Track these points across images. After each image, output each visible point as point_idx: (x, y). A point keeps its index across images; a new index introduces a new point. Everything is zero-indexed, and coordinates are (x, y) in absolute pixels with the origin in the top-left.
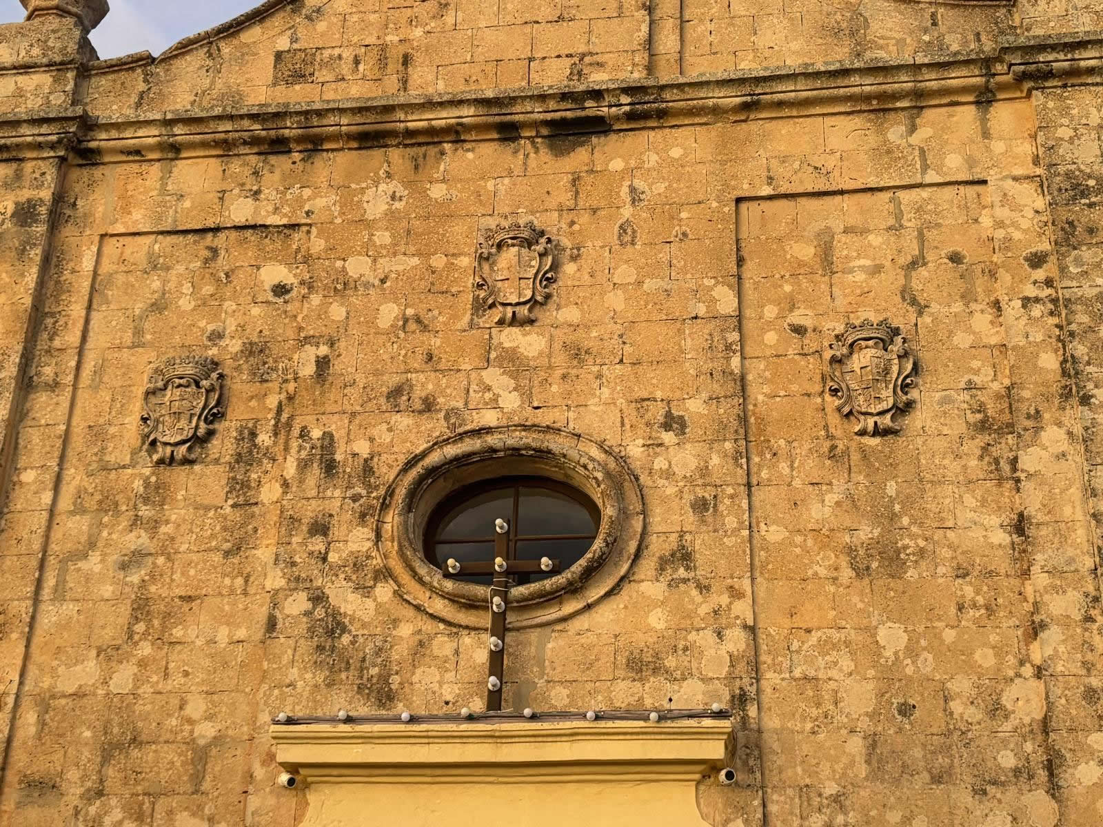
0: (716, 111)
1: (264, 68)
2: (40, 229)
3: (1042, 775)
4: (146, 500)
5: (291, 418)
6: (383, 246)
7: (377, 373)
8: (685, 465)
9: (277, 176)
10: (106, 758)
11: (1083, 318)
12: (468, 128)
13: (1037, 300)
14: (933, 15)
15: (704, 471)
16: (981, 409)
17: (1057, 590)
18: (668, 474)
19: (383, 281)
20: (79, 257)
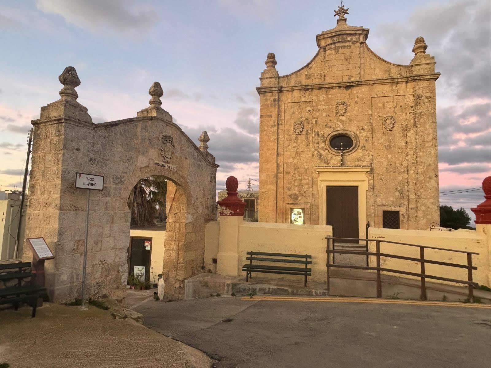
0: (370, 84)
1: (304, 77)
2: (277, 103)
3: (406, 172)
4: (295, 139)
5: (313, 129)
6: (323, 104)
7: (324, 123)
8: (364, 135)
9: (307, 94)
10: (295, 170)
11: (417, 116)
12: (334, 87)
13: (411, 113)
14: (400, 68)
15: (367, 136)
16: (403, 127)
17: (411, 151)
18: (362, 136)
19: (323, 110)
20: (282, 106)
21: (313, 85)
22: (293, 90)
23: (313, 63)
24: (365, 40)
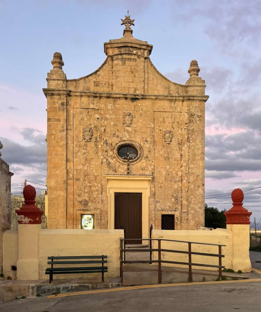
0: (152, 99)
1: (92, 84)
2: (65, 107)
3: (181, 181)
4: (85, 146)
5: (101, 137)
6: (111, 113)
7: (111, 132)
8: (147, 146)
9: (96, 101)
10: (85, 177)
11: (190, 132)
12: (121, 97)
13: (186, 129)
14: (178, 87)
15: (150, 147)
16: (179, 142)
17: (184, 163)
18: (146, 147)
19: (111, 119)
20: (71, 111)
21: (102, 93)
22: (82, 96)
23: (101, 70)
24: (149, 55)
